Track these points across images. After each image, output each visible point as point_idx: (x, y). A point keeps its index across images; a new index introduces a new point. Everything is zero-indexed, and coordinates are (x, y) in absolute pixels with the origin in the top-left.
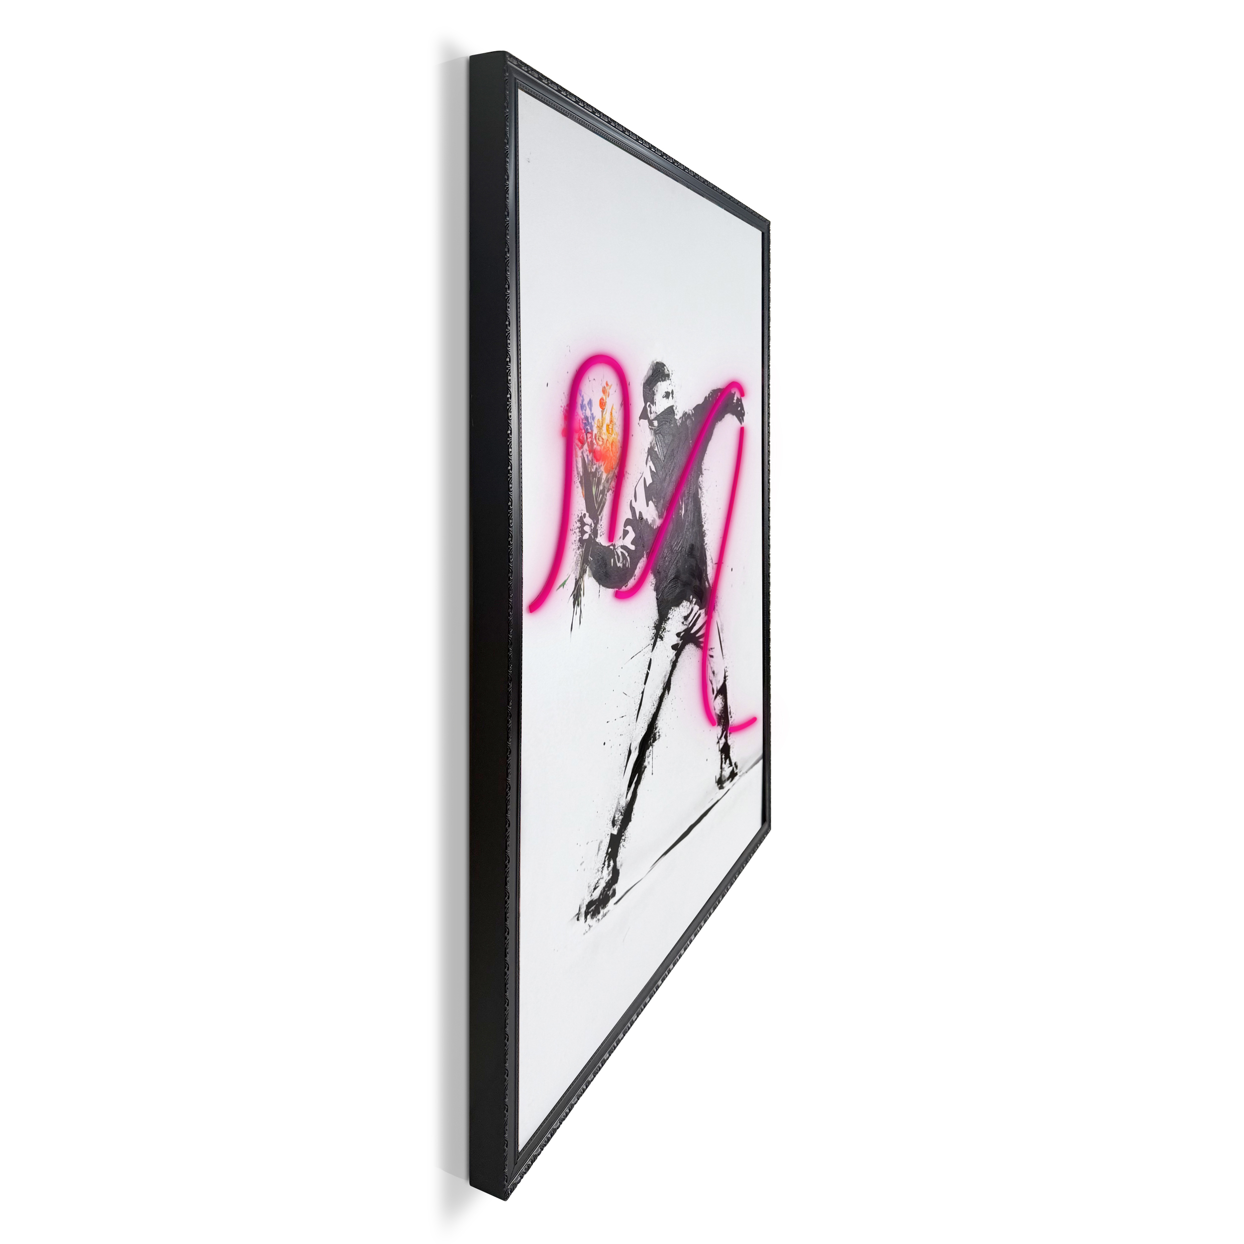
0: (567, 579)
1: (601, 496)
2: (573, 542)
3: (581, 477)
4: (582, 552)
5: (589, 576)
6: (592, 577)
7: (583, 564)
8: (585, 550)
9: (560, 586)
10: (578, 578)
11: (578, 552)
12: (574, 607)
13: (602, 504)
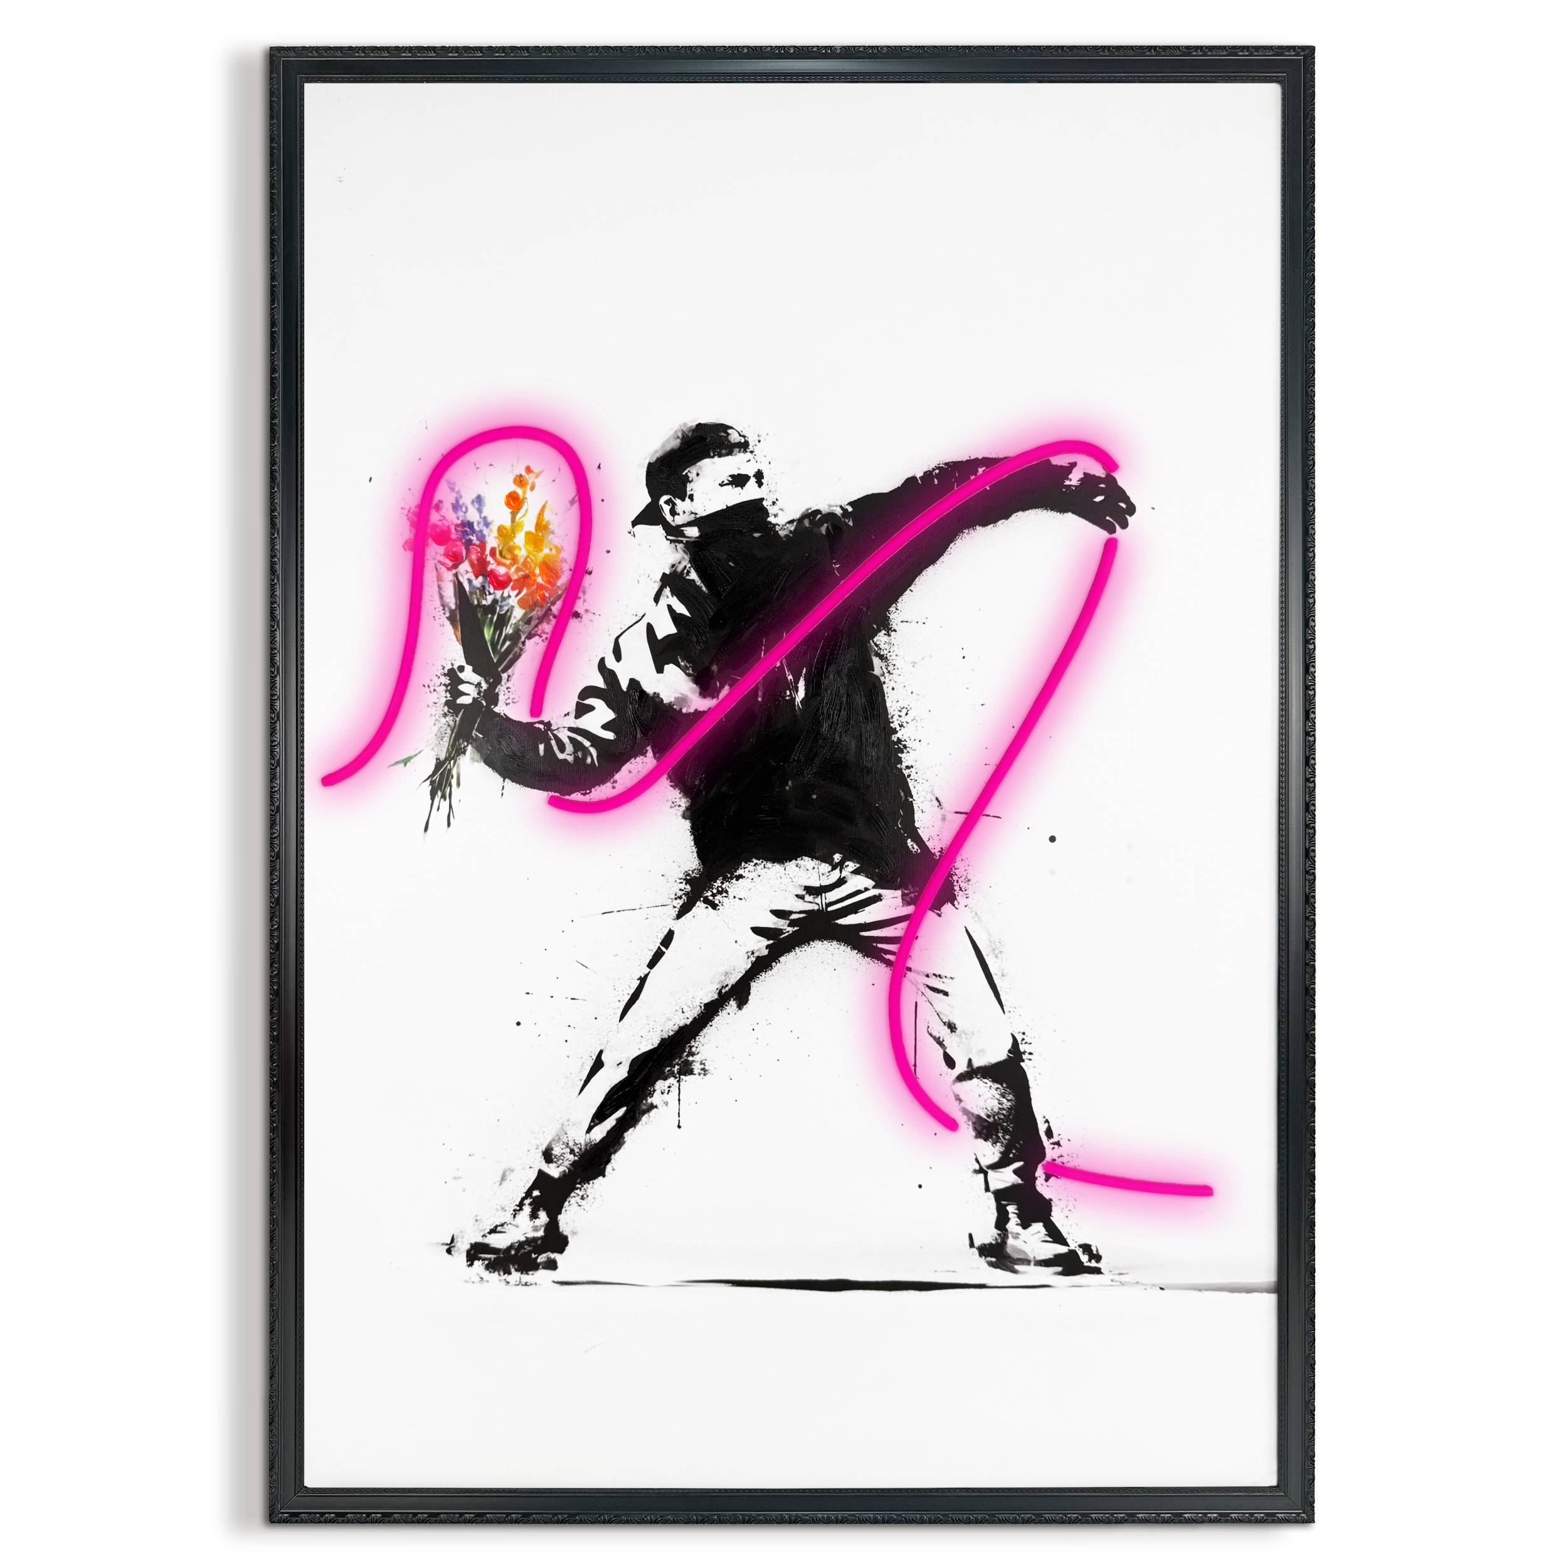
0: (416, 755)
1: (508, 643)
2: (431, 704)
3: (451, 611)
4: (455, 722)
5: (473, 760)
6: (483, 764)
7: (456, 739)
8: (460, 720)
9: (397, 763)
10: (442, 757)
11: (443, 720)
12: (433, 799)
13: (511, 656)
